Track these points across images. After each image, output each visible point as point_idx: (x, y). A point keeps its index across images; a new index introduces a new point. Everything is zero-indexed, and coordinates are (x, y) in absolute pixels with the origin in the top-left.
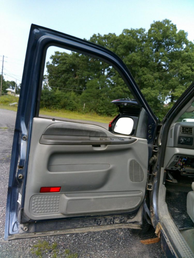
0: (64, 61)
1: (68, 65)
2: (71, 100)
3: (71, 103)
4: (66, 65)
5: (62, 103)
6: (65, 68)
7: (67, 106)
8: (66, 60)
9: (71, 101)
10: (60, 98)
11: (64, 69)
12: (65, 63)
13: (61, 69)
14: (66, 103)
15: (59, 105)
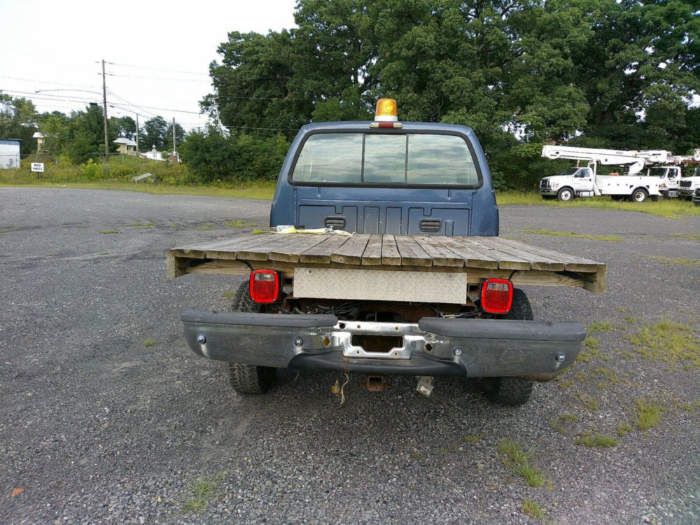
0: (254, 57)
1: (263, 65)
2: (277, 157)
3: (279, 162)
4: (259, 65)
5: (257, 163)
6: (257, 74)
7: (269, 171)
8: (257, 53)
9: (277, 160)
10: (252, 153)
11: (254, 77)
12: (257, 62)
13: (248, 79)
14: (267, 165)
15: (249, 170)
